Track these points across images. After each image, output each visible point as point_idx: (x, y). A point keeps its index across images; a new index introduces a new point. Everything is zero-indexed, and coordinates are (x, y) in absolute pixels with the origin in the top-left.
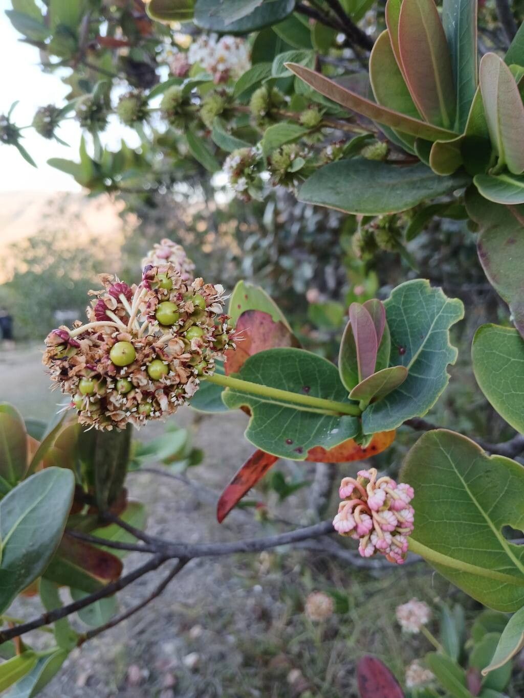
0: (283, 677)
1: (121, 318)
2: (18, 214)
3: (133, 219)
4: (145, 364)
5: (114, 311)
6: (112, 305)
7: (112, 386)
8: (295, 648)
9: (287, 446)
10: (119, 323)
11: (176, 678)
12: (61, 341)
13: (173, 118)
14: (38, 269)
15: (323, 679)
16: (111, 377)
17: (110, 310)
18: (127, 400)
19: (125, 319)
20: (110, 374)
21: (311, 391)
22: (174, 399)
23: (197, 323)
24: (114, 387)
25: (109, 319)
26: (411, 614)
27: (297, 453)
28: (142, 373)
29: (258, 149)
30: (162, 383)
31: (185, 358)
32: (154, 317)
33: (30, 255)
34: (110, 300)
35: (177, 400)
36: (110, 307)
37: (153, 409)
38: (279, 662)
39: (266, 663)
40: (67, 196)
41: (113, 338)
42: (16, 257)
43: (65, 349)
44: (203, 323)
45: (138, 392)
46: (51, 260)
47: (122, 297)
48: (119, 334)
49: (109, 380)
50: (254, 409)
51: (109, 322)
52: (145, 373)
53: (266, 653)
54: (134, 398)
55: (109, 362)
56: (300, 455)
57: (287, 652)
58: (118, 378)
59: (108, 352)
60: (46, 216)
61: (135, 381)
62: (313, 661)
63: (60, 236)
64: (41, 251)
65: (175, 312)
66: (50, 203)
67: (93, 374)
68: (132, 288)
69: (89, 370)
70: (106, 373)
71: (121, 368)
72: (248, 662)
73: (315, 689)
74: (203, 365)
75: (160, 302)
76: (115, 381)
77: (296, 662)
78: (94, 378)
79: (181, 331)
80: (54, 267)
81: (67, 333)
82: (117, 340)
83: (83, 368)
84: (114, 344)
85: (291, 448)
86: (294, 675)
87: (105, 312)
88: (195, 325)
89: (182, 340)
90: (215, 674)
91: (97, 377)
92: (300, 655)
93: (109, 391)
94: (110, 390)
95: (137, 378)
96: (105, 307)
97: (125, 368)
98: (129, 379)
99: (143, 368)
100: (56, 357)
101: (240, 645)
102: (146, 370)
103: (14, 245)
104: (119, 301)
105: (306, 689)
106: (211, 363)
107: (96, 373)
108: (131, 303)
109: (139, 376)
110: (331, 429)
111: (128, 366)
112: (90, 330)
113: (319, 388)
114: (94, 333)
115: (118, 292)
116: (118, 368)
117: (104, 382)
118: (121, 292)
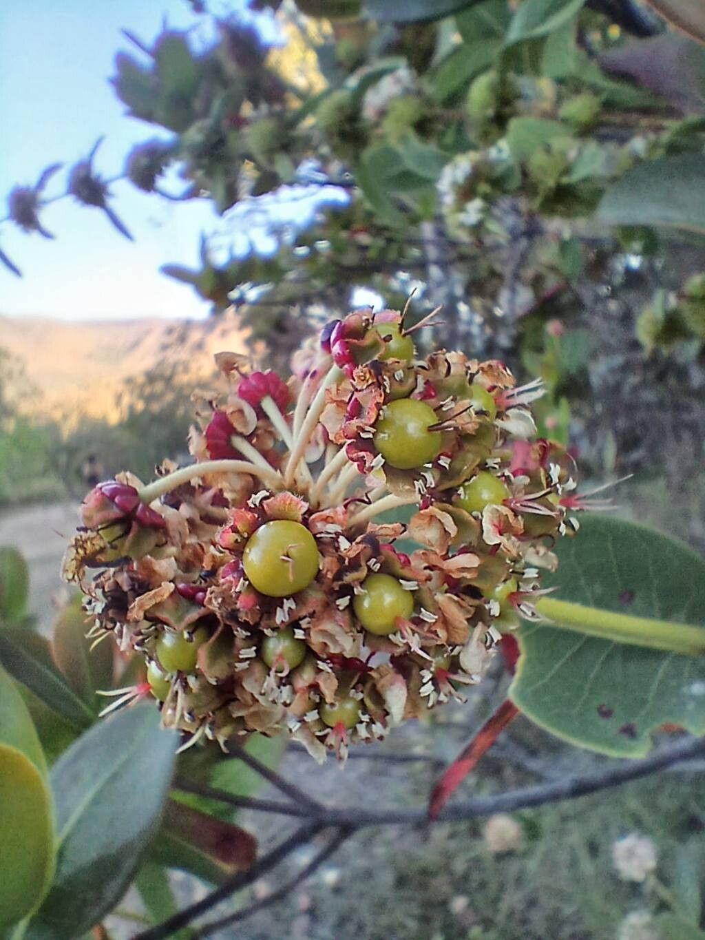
0: (444, 904)
1: (265, 454)
2: (135, 345)
3: (261, 347)
4: (347, 590)
5: (248, 438)
6: (246, 423)
7: (250, 652)
8: (459, 866)
9: (602, 722)
10: (259, 464)
11: (314, 899)
12: (115, 512)
13: (336, 140)
14: (156, 407)
15: (496, 911)
16: (245, 625)
17: (241, 435)
18: (294, 692)
19: (275, 457)
20: (243, 617)
21: (638, 602)
22: (427, 689)
23: (490, 463)
24: (254, 655)
25: (240, 456)
26: (631, 854)
27: (625, 739)
28: (339, 616)
29: (500, 151)
30: (397, 645)
31: (464, 569)
32: (370, 446)
33: (147, 391)
34: (241, 411)
35: (437, 690)
36: (239, 428)
37: (366, 718)
38: (441, 885)
39: (424, 886)
40: (188, 325)
41: (250, 509)
42: (132, 392)
43: (126, 533)
44: (505, 464)
45: (322, 670)
46: (169, 397)
47: (269, 406)
48: (266, 498)
49: (241, 633)
50: (527, 639)
51: (240, 462)
52: (347, 616)
53: (425, 872)
54: (314, 687)
55: (241, 585)
56: (633, 743)
57: (451, 873)
58: (267, 632)
59: (238, 550)
60: (165, 347)
61: (316, 640)
62: (483, 885)
63: (180, 369)
64: (159, 387)
65: (431, 429)
66: (170, 331)
67: (194, 614)
68: (289, 383)
69: (184, 602)
70: (233, 615)
71: (278, 602)
72: (401, 881)
73: (487, 924)
74: (511, 586)
75: (389, 399)
76: (258, 639)
77: (461, 885)
78: (195, 627)
79: (447, 485)
80: (174, 405)
81: (134, 492)
82: (263, 516)
83: (167, 595)
84: (254, 527)
85: (612, 726)
86: (459, 904)
87: (229, 441)
88: (483, 467)
89: (449, 512)
90: (361, 895)
91: (207, 623)
92: (466, 878)
93: (240, 666)
94: (245, 665)
95: (324, 633)
96: (230, 430)
97: (289, 604)
98: (299, 634)
99: (343, 602)
100: (101, 558)
101: (392, 861)
102: (351, 608)
103: (129, 381)
104: (262, 415)
105: (475, 923)
106: (528, 580)
107: (202, 611)
108: (289, 420)
109: (328, 626)
110: (690, 683)
111: (298, 596)
112: (195, 482)
113: (654, 595)
114: (204, 488)
115: (259, 391)
116: (268, 603)
117: (226, 642)
118: (266, 392)
